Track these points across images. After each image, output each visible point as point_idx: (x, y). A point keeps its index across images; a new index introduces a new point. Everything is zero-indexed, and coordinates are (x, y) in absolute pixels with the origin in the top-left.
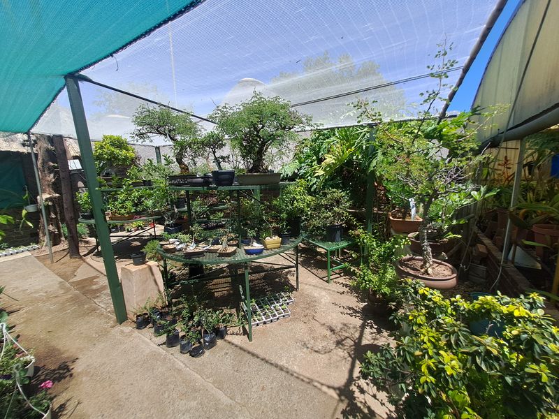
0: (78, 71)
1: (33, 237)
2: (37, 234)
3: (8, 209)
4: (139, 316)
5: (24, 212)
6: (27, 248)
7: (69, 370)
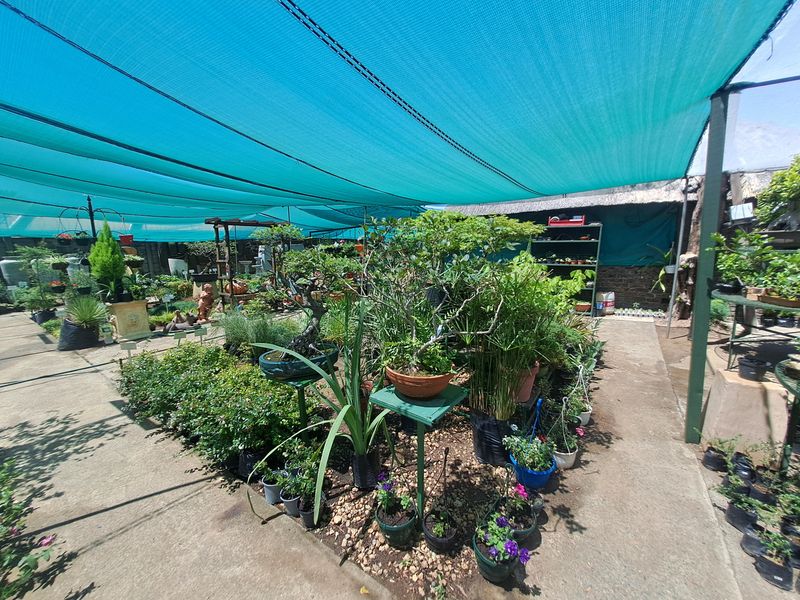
0: (727, 83)
1: (662, 303)
2: (668, 301)
3: (650, 267)
4: (713, 449)
5: (662, 272)
6: (653, 313)
7: (609, 442)
